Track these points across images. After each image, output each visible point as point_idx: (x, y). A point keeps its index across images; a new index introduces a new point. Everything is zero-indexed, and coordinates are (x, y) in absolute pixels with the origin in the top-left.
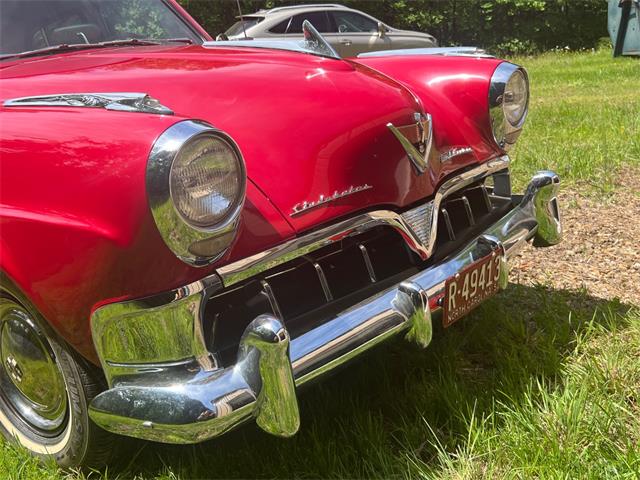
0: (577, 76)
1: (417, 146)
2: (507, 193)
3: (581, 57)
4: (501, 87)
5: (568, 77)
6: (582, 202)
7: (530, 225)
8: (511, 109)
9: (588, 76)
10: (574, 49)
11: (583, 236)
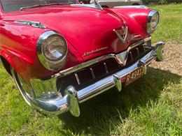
0: (177, 10)
1: (122, 36)
2: (150, 46)
3: (179, 5)
4: (151, 17)
5: (174, 10)
6: (173, 45)
7: (155, 56)
8: (153, 24)
9: (180, 10)
10: (177, 3)
11: (172, 55)
